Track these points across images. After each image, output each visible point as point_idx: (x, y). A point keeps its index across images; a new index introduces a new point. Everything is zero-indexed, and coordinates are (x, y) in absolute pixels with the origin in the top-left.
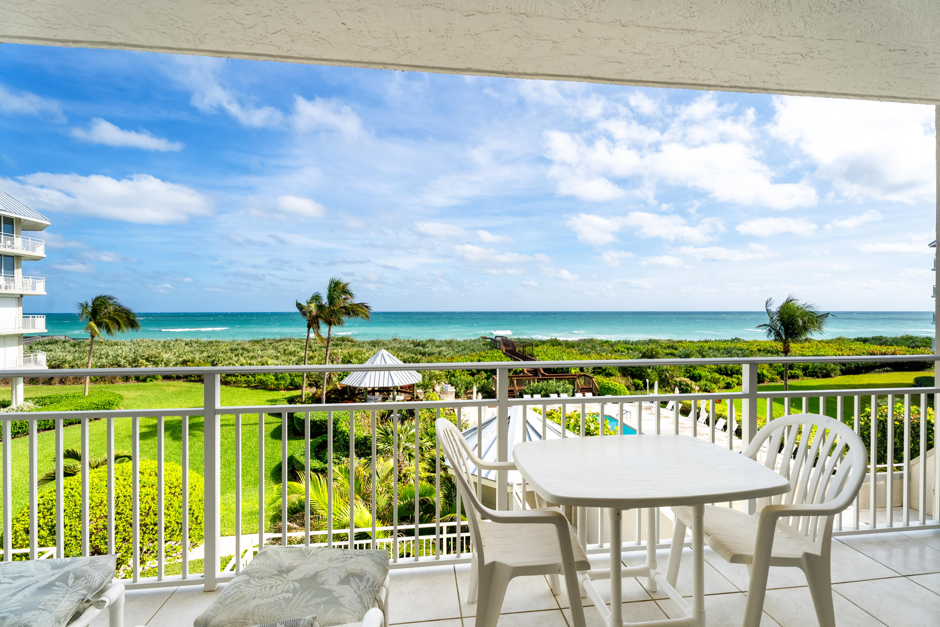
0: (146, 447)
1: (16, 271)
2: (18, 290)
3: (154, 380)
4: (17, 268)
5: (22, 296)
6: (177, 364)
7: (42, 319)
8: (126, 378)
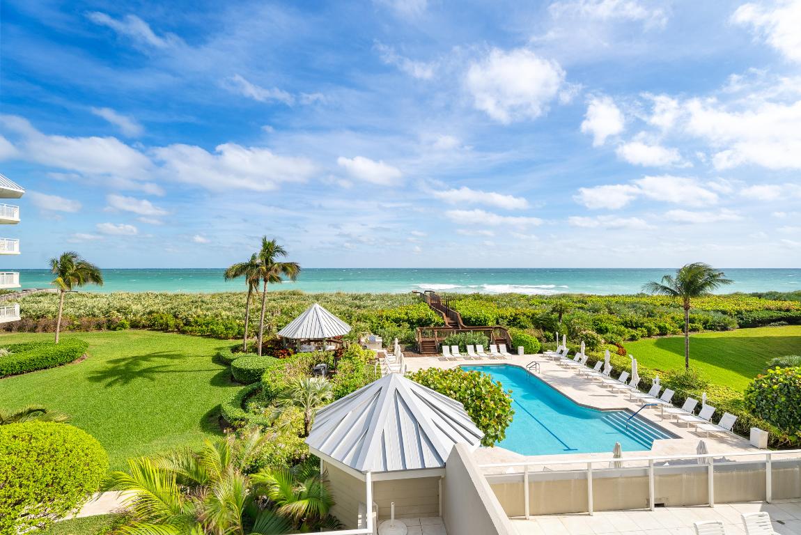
3: (123, 329)
6: (144, 315)
7: (16, 276)
8: (99, 327)
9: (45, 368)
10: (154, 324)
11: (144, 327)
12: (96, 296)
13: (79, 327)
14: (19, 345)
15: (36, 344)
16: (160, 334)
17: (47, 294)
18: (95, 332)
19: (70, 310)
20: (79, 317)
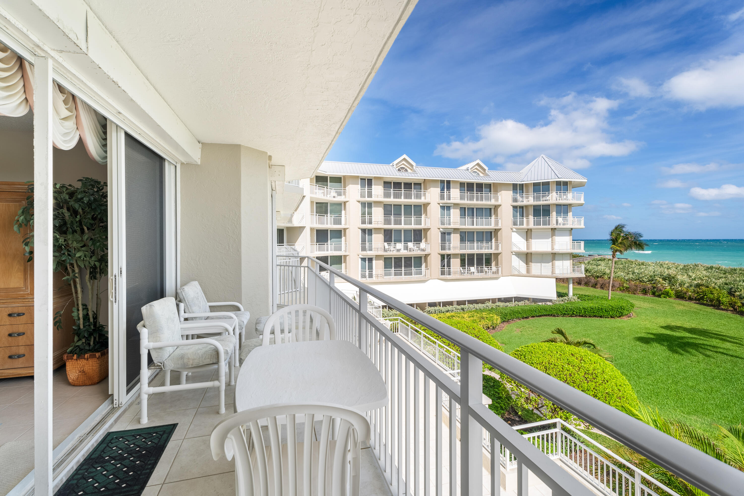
0: (640, 348)
1: (569, 214)
2: (569, 226)
3: (668, 297)
4: (570, 212)
5: (572, 229)
6: (691, 286)
7: (582, 243)
8: (645, 292)
9: (601, 317)
10: (702, 298)
11: (690, 299)
12: (643, 264)
13: (627, 290)
14: (585, 295)
15: (595, 297)
16: (709, 309)
17: (604, 259)
18: (641, 296)
19: (621, 274)
20: (629, 280)
